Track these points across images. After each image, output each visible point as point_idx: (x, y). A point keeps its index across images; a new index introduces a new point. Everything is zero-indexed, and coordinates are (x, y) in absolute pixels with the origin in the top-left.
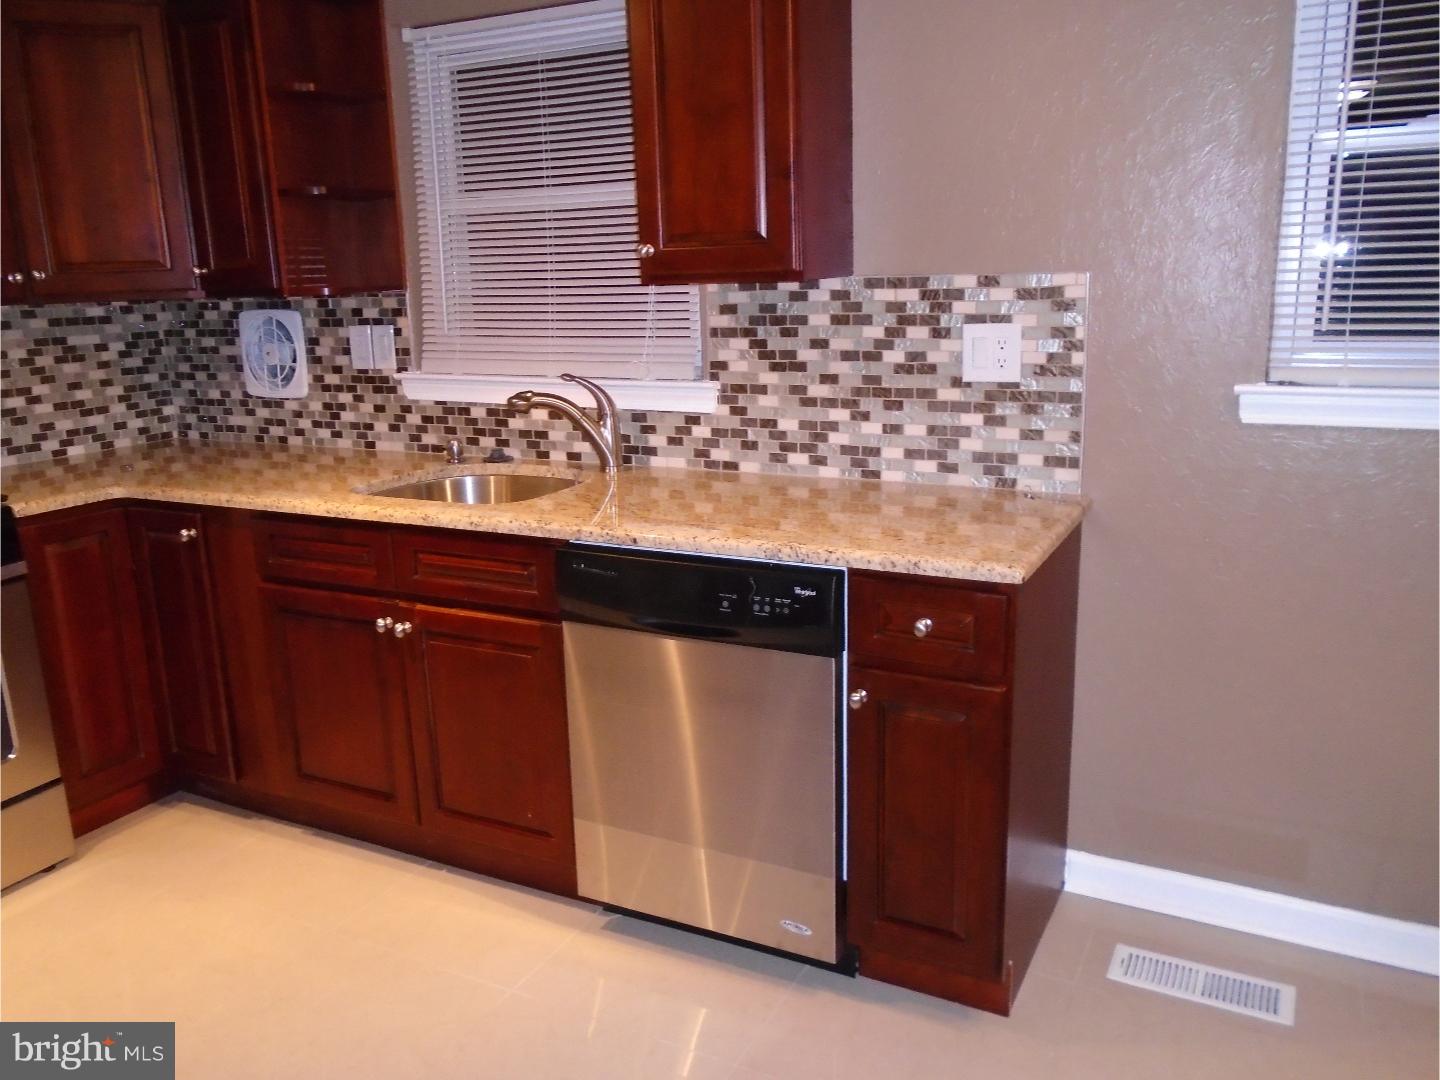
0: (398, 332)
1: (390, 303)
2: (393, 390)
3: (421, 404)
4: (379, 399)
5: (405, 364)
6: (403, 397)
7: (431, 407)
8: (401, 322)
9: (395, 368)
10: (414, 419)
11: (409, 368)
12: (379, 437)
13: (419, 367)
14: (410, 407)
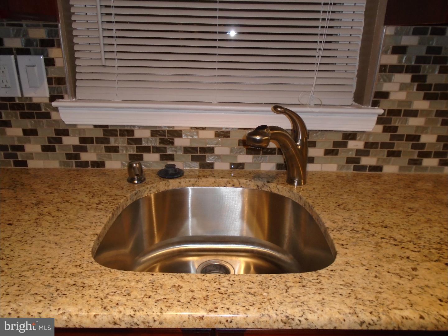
0: (49, 62)
1: (39, 33)
2: (47, 116)
3: (79, 127)
4: (29, 124)
5: (61, 92)
6: (60, 122)
7: (90, 130)
8: (54, 53)
9: (48, 95)
10: (71, 141)
11: (66, 96)
12: (31, 156)
13: (74, 95)
14: (67, 130)
